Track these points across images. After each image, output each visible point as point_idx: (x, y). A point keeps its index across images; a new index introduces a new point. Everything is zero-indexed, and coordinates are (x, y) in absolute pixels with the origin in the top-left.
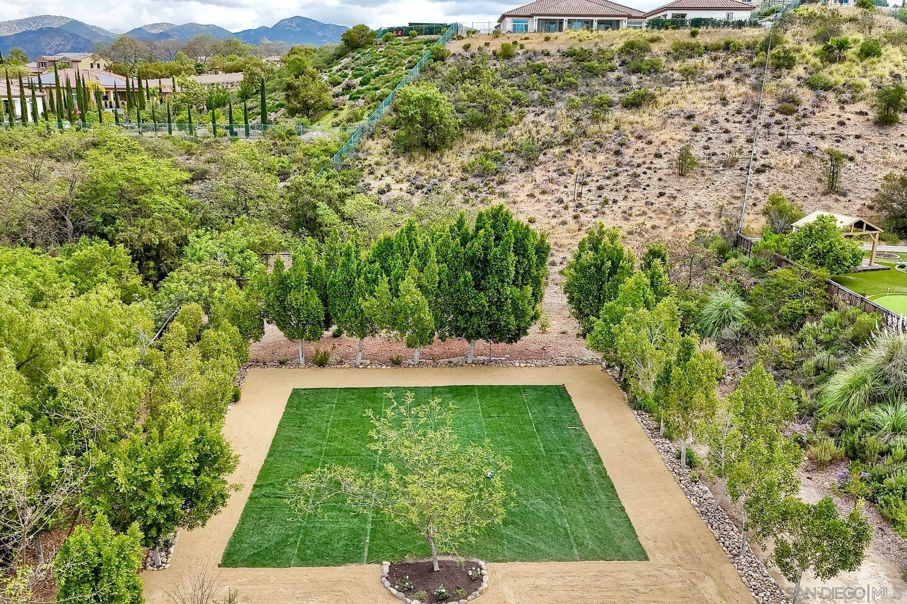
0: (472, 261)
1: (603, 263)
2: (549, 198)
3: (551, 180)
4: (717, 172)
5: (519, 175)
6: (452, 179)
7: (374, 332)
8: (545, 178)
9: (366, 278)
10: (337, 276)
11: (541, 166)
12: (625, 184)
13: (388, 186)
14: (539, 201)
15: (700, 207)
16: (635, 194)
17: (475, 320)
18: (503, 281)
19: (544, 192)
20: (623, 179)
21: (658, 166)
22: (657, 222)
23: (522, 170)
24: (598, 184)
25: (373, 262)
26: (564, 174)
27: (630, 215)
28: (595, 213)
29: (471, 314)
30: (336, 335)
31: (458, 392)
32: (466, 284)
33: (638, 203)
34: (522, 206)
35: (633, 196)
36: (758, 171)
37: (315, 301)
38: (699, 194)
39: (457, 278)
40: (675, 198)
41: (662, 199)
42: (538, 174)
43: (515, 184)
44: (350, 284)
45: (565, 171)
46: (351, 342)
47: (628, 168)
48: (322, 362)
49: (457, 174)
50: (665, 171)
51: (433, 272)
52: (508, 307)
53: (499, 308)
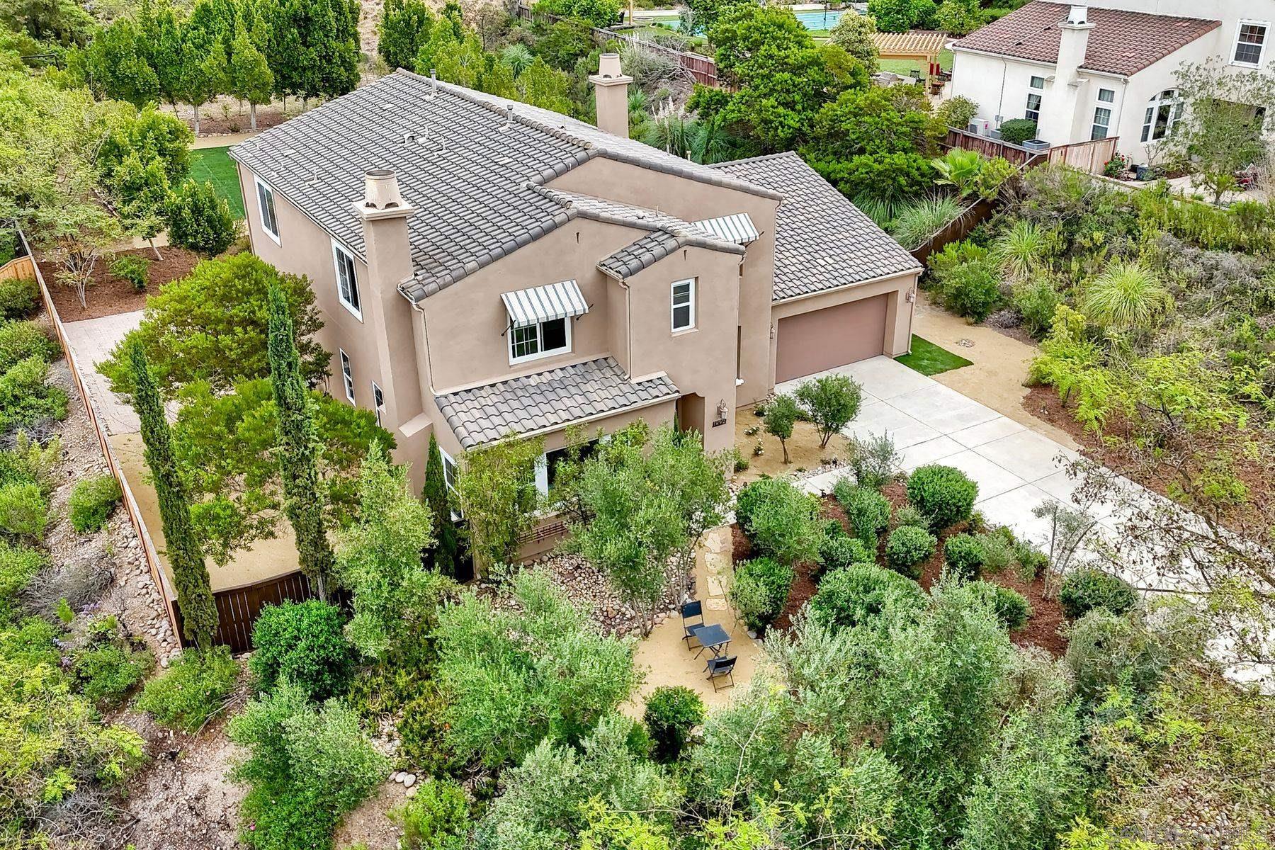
0: (295, 19)
1: (410, 18)
10: (164, 45)
17: (309, 74)
18: (327, 36)
29: (304, 69)
32: (294, 40)
37: (147, 69)
39: (283, 37)
51: (262, 29)
52: (336, 60)
53: (329, 62)
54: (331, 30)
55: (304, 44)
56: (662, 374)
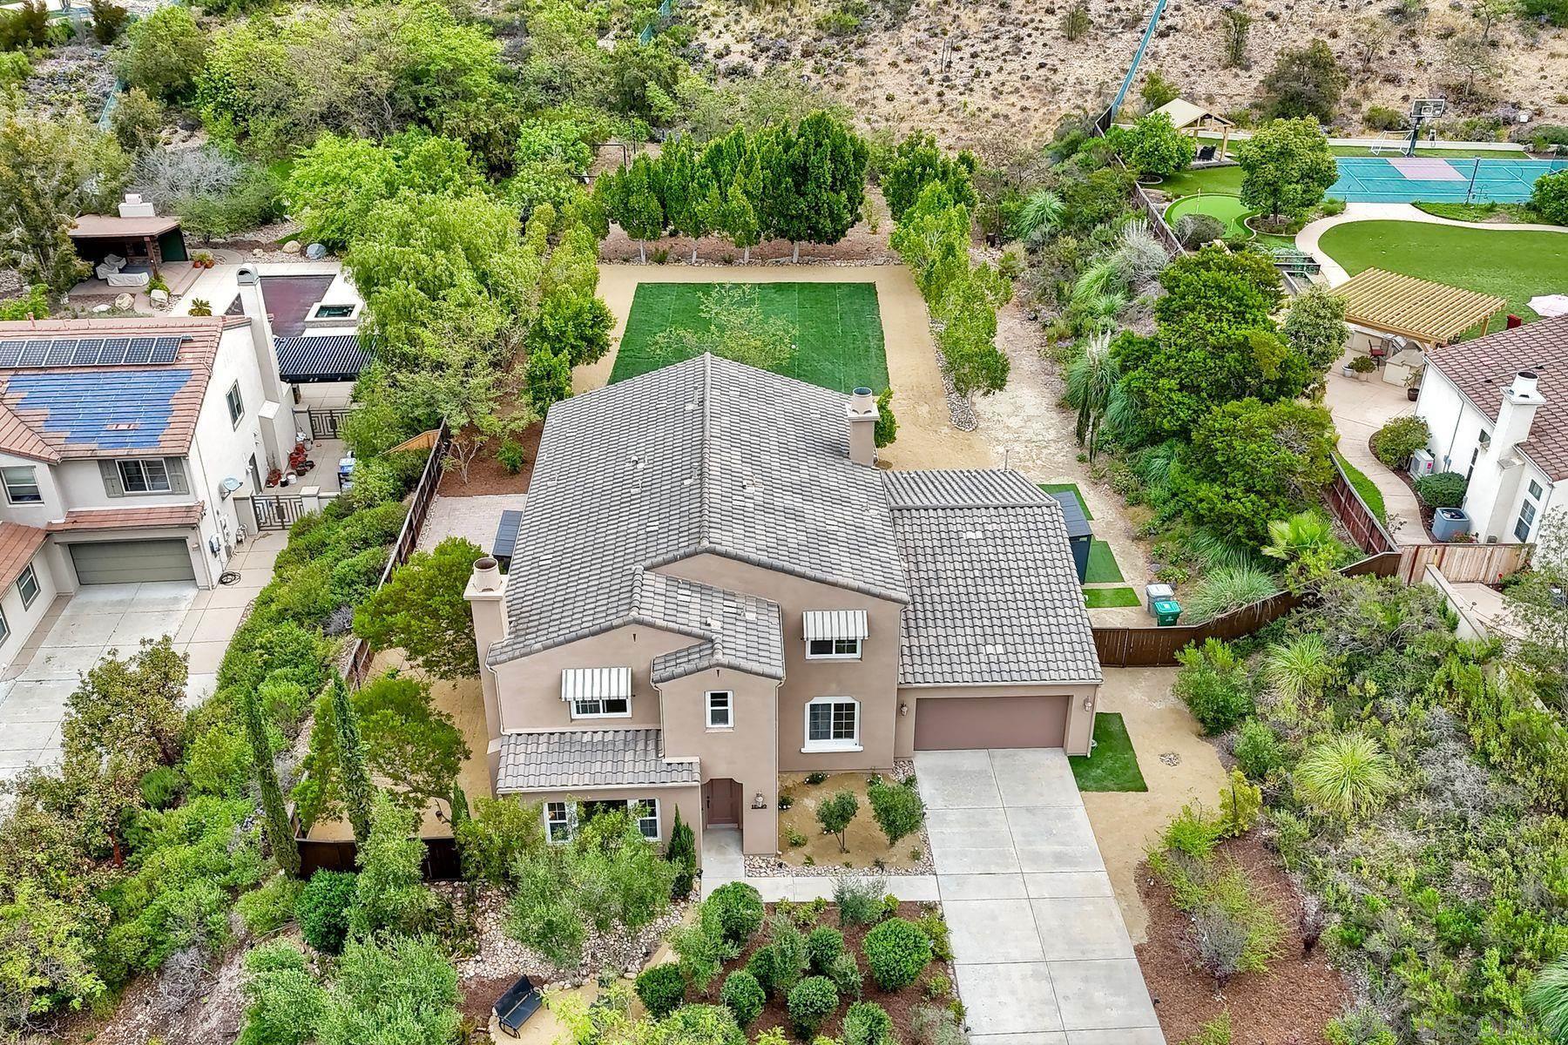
0: (793, 168)
2: (914, 68)
3: (920, 44)
4: (1113, 35)
5: (882, 35)
6: (804, 38)
7: (706, 233)
8: (913, 40)
9: (699, 183)
10: (675, 179)
11: (910, 24)
12: (1003, 51)
13: (727, 47)
14: (902, 71)
15: (1081, 84)
16: (1013, 64)
17: (795, 222)
18: (820, 187)
19: (909, 60)
20: (1004, 44)
21: (1047, 26)
22: (1029, 103)
23: (887, 29)
24: (972, 50)
25: (706, 167)
26: (936, 35)
27: (1001, 93)
28: (962, 89)
29: (792, 217)
30: (673, 234)
31: (779, 287)
32: (787, 189)
33: (1013, 77)
34: (882, 79)
35: (1008, 67)
36: (1162, 35)
37: (655, 203)
38: (1086, 65)
39: (780, 183)
40: (1055, 71)
41: (1042, 72)
42: (907, 34)
43: (877, 48)
44: (685, 189)
45: (938, 31)
46: (686, 242)
47: (1011, 27)
48: (661, 260)
49: (808, 31)
50: (1053, 34)
51: (758, 178)
52: (825, 210)
53: (818, 212)
54: (824, 183)
55: (798, 192)
56: (696, 760)
